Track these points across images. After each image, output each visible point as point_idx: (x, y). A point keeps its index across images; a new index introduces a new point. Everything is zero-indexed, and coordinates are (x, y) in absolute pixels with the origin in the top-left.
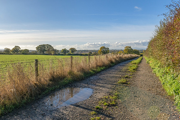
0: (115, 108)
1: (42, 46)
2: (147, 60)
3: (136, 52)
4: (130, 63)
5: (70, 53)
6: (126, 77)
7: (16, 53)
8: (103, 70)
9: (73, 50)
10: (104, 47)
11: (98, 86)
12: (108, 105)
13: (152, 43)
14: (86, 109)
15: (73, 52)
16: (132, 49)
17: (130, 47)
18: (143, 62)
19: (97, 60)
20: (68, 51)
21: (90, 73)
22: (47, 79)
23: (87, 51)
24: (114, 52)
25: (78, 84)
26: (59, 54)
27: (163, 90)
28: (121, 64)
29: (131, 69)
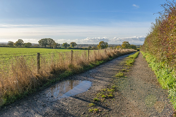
0: (112, 100)
1: (44, 39)
2: (144, 55)
3: (134, 47)
4: (127, 57)
5: (71, 47)
6: (123, 71)
7: (19, 46)
8: (101, 64)
9: (74, 44)
10: (103, 42)
11: (96, 79)
12: (106, 98)
13: (148, 39)
14: (85, 100)
15: (74, 46)
16: (129, 44)
17: (128, 42)
18: (140, 57)
19: (96, 54)
20: (69, 45)
21: (89, 66)
22: (49, 71)
23: (87, 45)
24: (112, 46)
25: (78, 76)
26: (60, 48)
27: (158, 84)
28: (119, 58)
29: (128, 63)
